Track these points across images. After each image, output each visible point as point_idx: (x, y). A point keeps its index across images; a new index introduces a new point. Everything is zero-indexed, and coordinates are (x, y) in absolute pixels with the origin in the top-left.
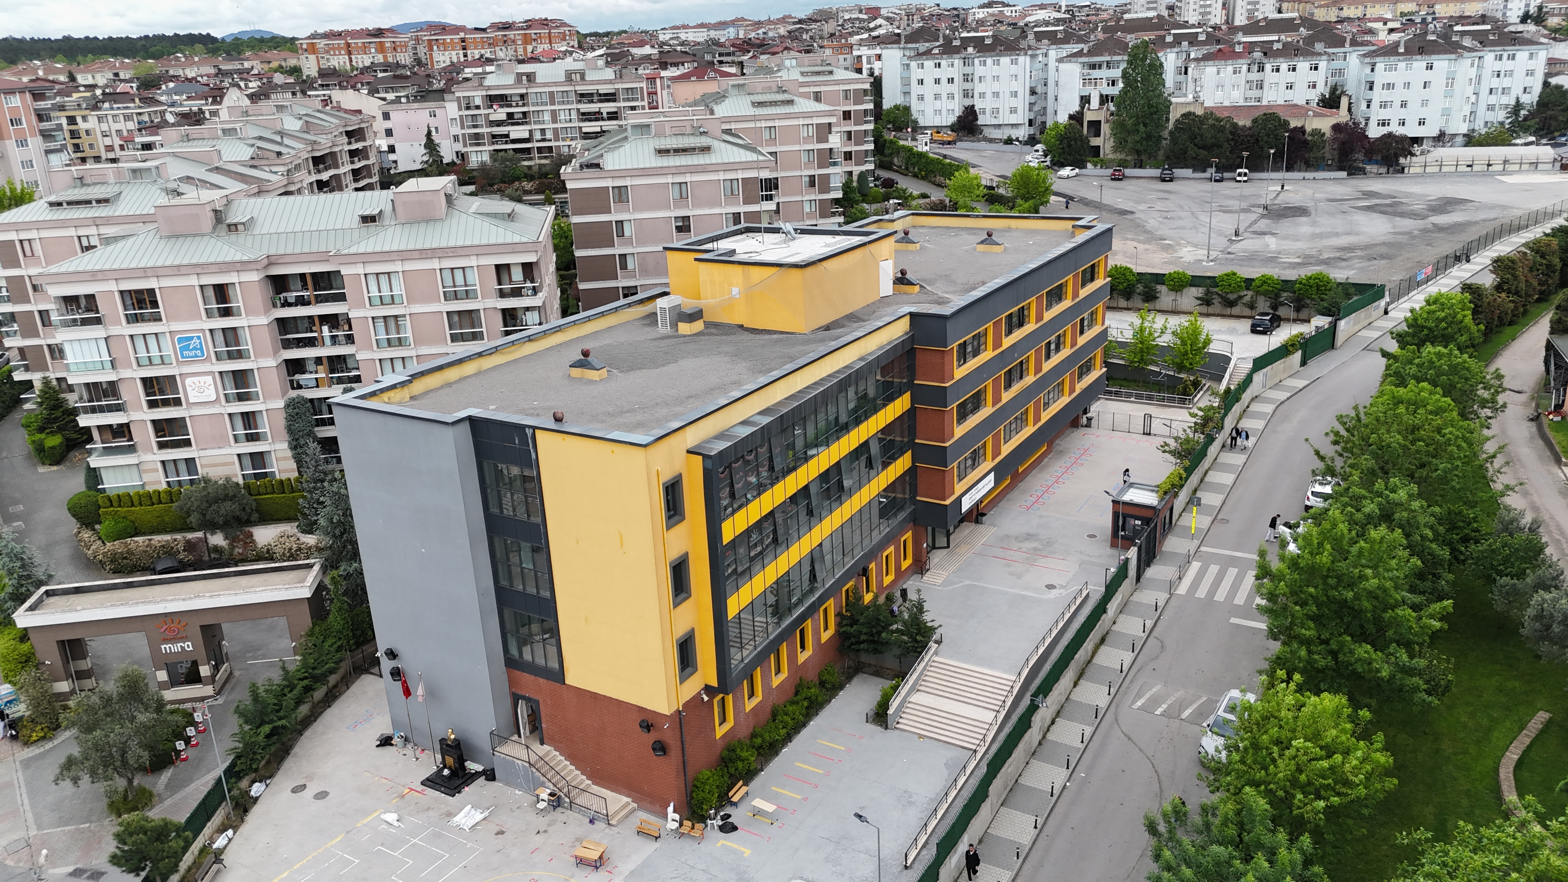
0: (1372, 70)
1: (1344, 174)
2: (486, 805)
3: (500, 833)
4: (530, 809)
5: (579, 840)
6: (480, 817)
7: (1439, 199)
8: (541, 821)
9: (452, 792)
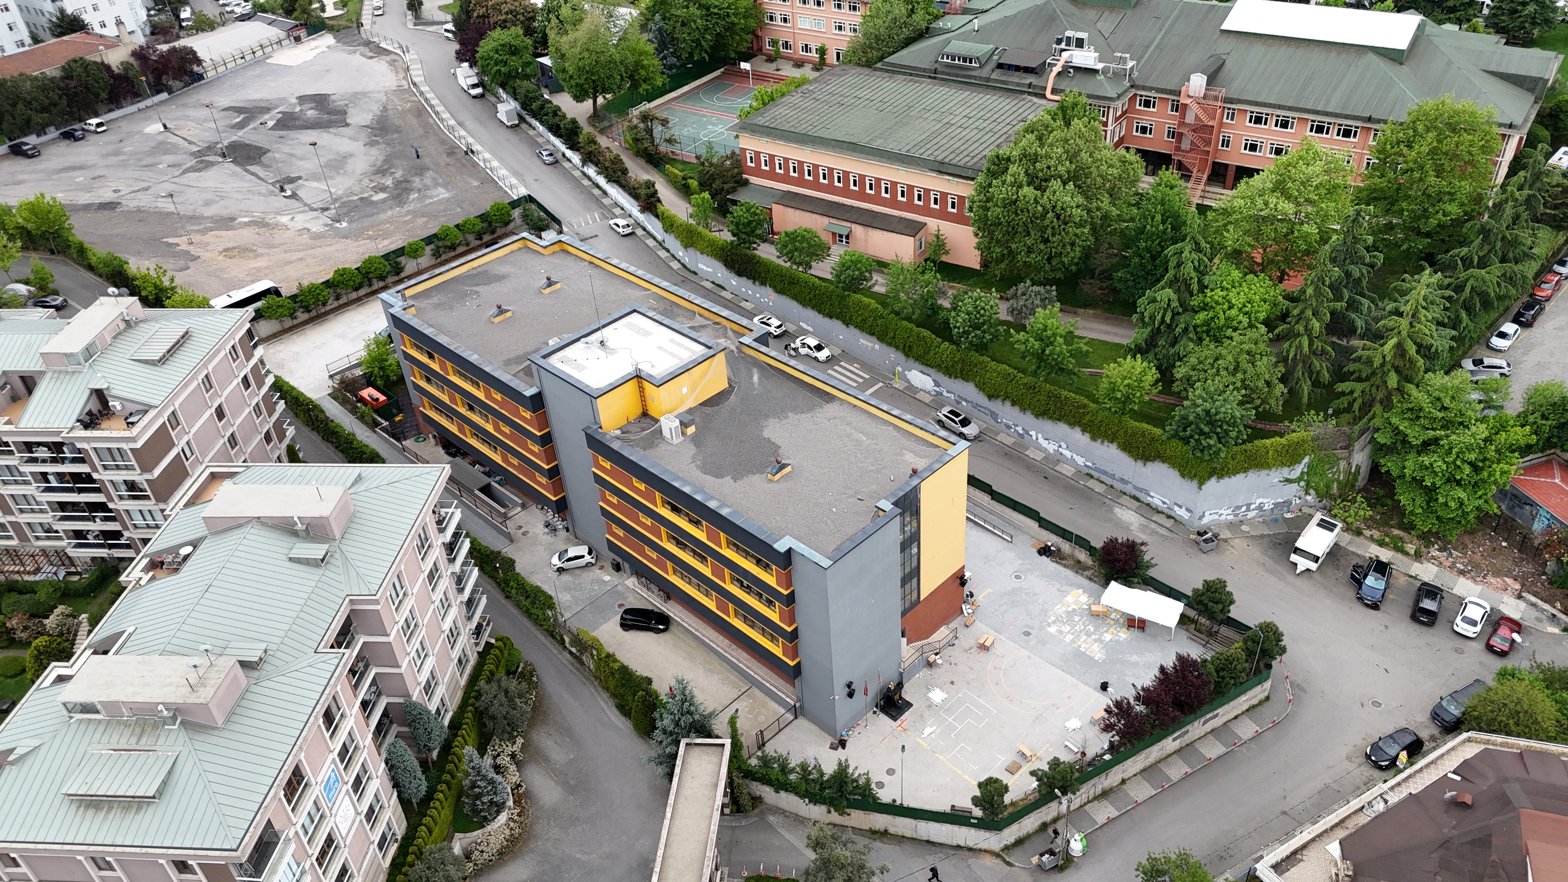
2: (925, 690)
3: (952, 683)
4: (935, 671)
5: (966, 651)
6: (937, 691)
7: (302, 99)
8: (946, 666)
9: (909, 705)
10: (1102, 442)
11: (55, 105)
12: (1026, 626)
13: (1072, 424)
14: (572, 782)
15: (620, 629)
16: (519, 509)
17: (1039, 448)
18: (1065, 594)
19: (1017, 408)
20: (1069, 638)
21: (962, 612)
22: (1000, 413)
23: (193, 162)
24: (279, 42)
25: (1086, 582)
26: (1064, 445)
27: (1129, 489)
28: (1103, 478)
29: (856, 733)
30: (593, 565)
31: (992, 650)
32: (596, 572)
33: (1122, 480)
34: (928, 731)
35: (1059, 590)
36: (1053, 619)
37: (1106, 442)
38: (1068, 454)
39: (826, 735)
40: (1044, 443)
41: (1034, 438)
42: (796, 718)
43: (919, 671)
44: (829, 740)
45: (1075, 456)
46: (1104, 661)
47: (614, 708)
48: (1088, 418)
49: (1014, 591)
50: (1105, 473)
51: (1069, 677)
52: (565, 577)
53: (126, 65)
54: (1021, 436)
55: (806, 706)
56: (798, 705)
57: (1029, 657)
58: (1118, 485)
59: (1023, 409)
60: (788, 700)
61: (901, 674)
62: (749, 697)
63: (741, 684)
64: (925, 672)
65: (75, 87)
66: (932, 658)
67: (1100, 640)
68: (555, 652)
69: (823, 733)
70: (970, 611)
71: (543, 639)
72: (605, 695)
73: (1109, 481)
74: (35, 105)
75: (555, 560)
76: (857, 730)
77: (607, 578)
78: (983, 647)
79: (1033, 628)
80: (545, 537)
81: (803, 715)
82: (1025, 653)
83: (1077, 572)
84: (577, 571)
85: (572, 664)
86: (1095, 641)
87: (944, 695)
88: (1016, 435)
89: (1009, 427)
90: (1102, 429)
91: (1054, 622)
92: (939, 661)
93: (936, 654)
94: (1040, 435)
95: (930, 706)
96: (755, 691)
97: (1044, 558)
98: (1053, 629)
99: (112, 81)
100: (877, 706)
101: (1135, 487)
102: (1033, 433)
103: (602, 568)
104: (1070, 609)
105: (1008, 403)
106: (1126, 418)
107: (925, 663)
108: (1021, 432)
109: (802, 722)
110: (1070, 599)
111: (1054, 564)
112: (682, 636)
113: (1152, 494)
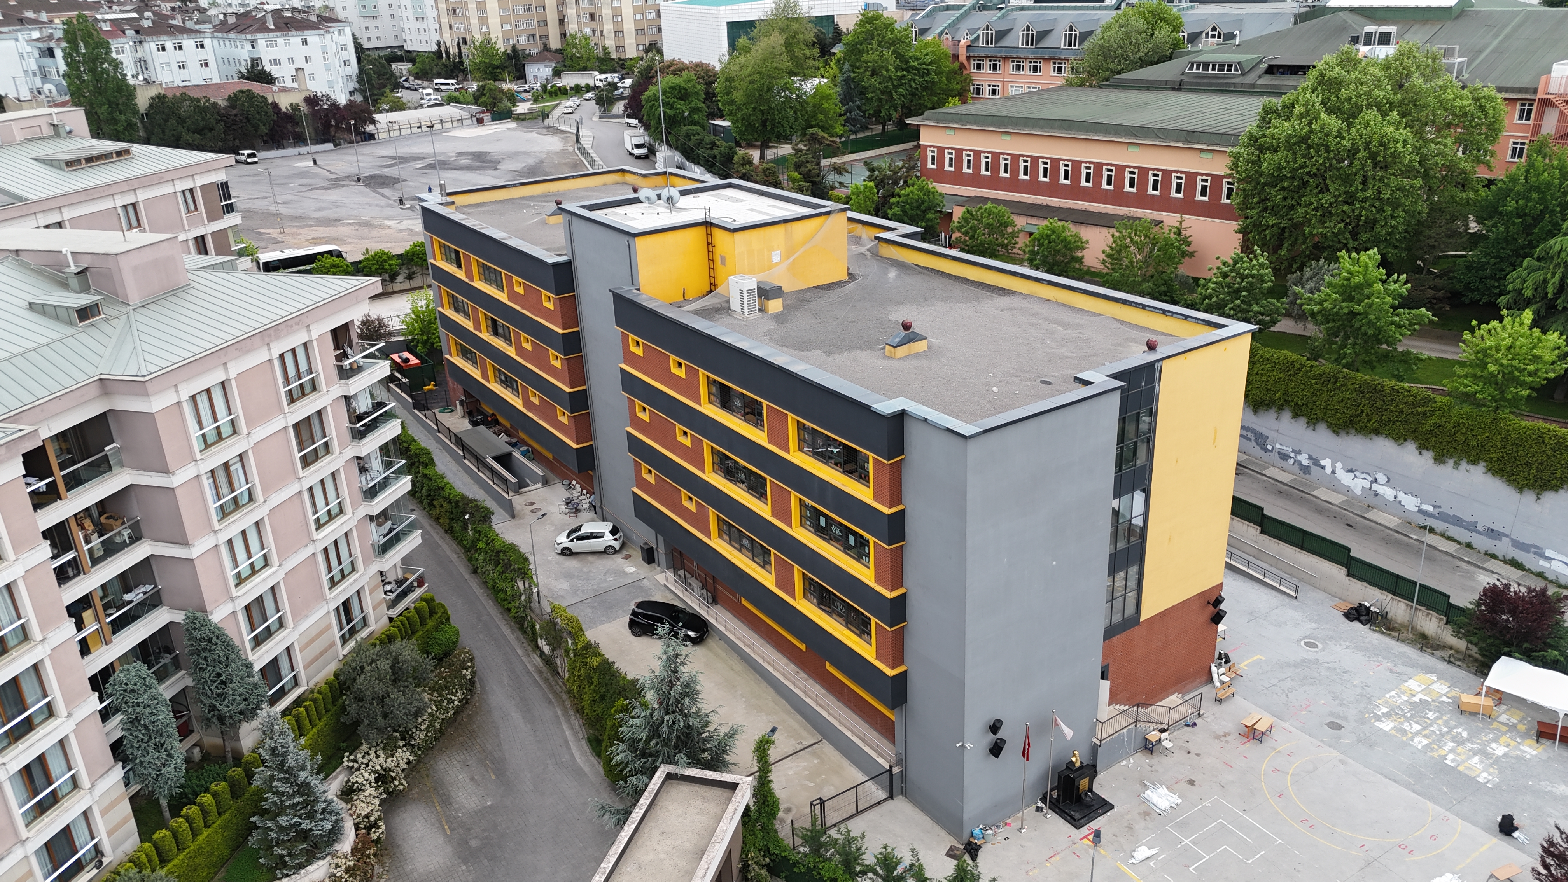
0: (253, 47)
1: (330, 146)
2: (1138, 787)
3: (1192, 783)
4: (1156, 760)
5: (1218, 737)
6: (1163, 791)
7: (460, 154)
8: (1179, 756)
9: (1105, 806)
10: (1457, 465)
11: (211, 130)
12: (1331, 714)
13: (1399, 438)
14: (474, 843)
15: (627, 632)
16: (540, 485)
17: (1335, 486)
18: (1403, 677)
19: (1303, 421)
20: (1420, 742)
21: (1211, 680)
22: (1271, 435)
23: (326, 184)
24: (461, 121)
25: (1443, 666)
26: (1381, 478)
27: (1503, 548)
28: (1454, 531)
29: (1000, 838)
30: (616, 552)
31: (1268, 742)
32: (618, 561)
33: (1492, 533)
34: (1142, 853)
35: (1391, 671)
36: (1385, 710)
37: (1464, 465)
38: (1387, 492)
39: (943, 833)
40: (1345, 478)
41: (1328, 470)
42: (891, 797)
43: (1128, 755)
44: (948, 841)
45: (1401, 496)
46: (1497, 786)
47: (584, 743)
48: (1434, 420)
49: (1304, 663)
50: (1457, 521)
51: (1430, 805)
52: (572, 563)
53: (295, 107)
54: (1306, 470)
55: (912, 774)
56: (896, 770)
57: (1342, 762)
58: (1482, 543)
59: (1313, 422)
60: (881, 760)
61: (1095, 749)
62: (815, 754)
63: (804, 734)
64: (1137, 761)
65: (236, 115)
66: (1154, 736)
67: (1483, 753)
68: (520, 652)
69: (937, 829)
70: (1225, 679)
71: (507, 631)
72: (576, 722)
73: (1464, 535)
74: (189, 122)
75: (563, 539)
76: (1003, 832)
77: (631, 569)
78: (1253, 734)
79: (1346, 719)
80: (563, 516)
81: (904, 793)
82: (1335, 754)
83: (1421, 649)
84: (590, 558)
85: (540, 672)
86: (1475, 753)
87: (1175, 799)
88: (1296, 468)
89: (1284, 457)
90: (1460, 438)
91: (1387, 715)
92: (1167, 744)
93: (1162, 731)
94: (1339, 465)
95: (1148, 812)
96: (827, 748)
97: (1357, 625)
98: (1387, 726)
99: (275, 118)
100: (1044, 799)
101: (1517, 544)
102: (1326, 463)
103: (628, 557)
104: (1416, 699)
105: (1287, 415)
106: (1505, 413)
107: (1139, 742)
108: (1305, 462)
109: (900, 804)
110: (1413, 684)
111: (1377, 636)
112: (723, 654)
113: (1549, 553)
